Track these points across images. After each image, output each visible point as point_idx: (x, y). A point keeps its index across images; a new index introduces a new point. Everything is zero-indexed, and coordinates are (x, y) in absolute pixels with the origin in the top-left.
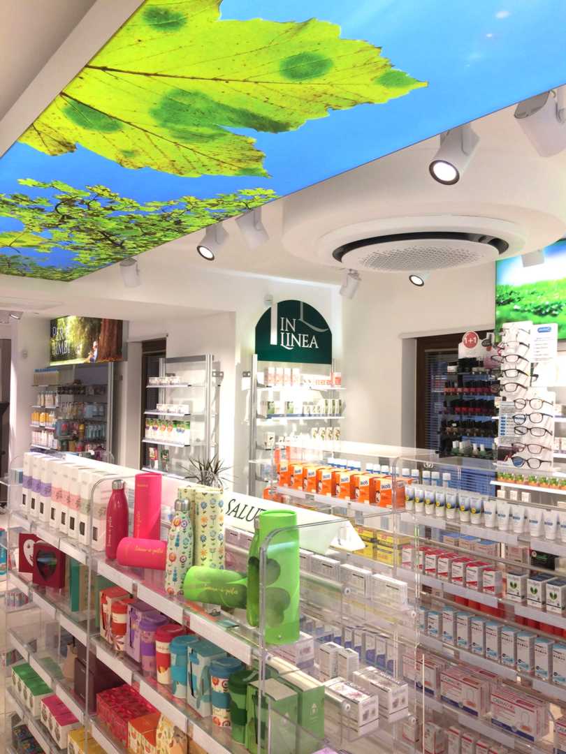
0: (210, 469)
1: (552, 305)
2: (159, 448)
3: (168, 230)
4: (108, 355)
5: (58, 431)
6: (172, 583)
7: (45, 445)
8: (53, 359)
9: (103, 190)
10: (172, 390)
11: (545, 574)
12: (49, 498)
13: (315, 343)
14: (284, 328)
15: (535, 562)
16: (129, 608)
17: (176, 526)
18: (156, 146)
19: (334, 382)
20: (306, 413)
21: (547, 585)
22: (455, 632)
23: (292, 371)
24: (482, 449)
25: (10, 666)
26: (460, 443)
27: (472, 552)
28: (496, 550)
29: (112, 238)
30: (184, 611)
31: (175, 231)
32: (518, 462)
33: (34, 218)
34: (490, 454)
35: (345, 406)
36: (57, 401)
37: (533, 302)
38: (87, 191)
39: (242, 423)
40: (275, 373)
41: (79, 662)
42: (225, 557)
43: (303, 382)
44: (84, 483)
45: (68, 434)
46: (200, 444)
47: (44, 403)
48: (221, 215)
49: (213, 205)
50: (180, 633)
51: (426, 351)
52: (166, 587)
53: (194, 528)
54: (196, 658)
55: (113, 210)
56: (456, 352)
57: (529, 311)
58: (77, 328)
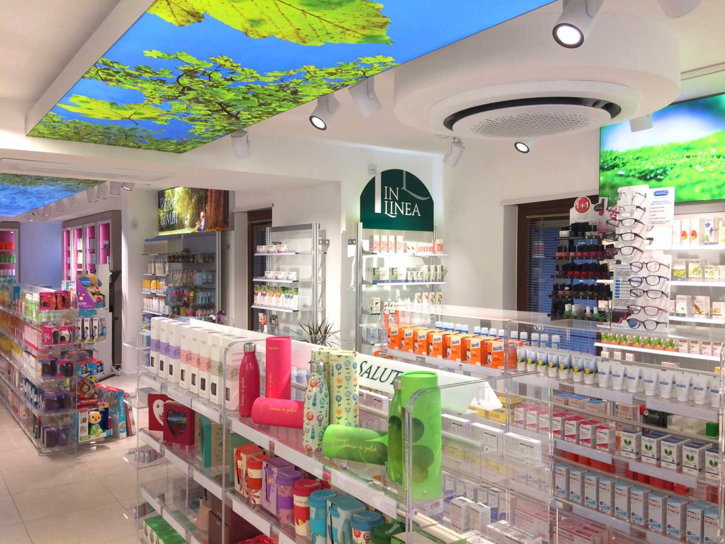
0: (319, 333)
1: (657, 170)
2: (268, 313)
3: (284, 100)
4: (215, 225)
5: (169, 298)
6: (310, 440)
7: (157, 310)
8: (162, 229)
9: (226, 61)
10: (279, 258)
11: (656, 431)
12: (178, 360)
13: (418, 211)
14: (388, 197)
15: (647, 420)
16: (264, 464)
17: (312, 386)
18: (283, 14)
19: (436, 250)
20: (409, 279)
21: (662, 442)
22: (568, 487)
23: (396, 238)
24: (595, 311)
25: (141, 519)
26: (573, 306)
27: (581, 410)
28: (606, 409)
29: (228, 109)
30: (324, 467)
31: (291, 101)
32: (632, 323)
33: (155, 90)
34: (602, 316)
35: (446, 272)
36: (167, 269)
37: (637, 167)
38: (210, 61)
39: (348, 289)
40: (380, 240)
41: (214, 515)
42: (360, 416)
43: (407, 249)
44: (214, 346)
45: (179, 301)
46: (308, 309)
47: (155, 271)
48: (337, 85)
49: (331, 74)
50: (317, 488)
51: (527, 217)
52: (305, 444)
53: (329, 388)
54: (336, 511)
55: (233, 80)
56: (568, 218)
57: (634, 176)
58: (184, 199)
